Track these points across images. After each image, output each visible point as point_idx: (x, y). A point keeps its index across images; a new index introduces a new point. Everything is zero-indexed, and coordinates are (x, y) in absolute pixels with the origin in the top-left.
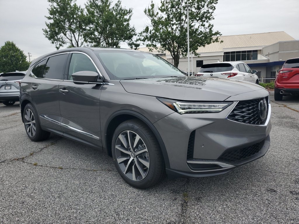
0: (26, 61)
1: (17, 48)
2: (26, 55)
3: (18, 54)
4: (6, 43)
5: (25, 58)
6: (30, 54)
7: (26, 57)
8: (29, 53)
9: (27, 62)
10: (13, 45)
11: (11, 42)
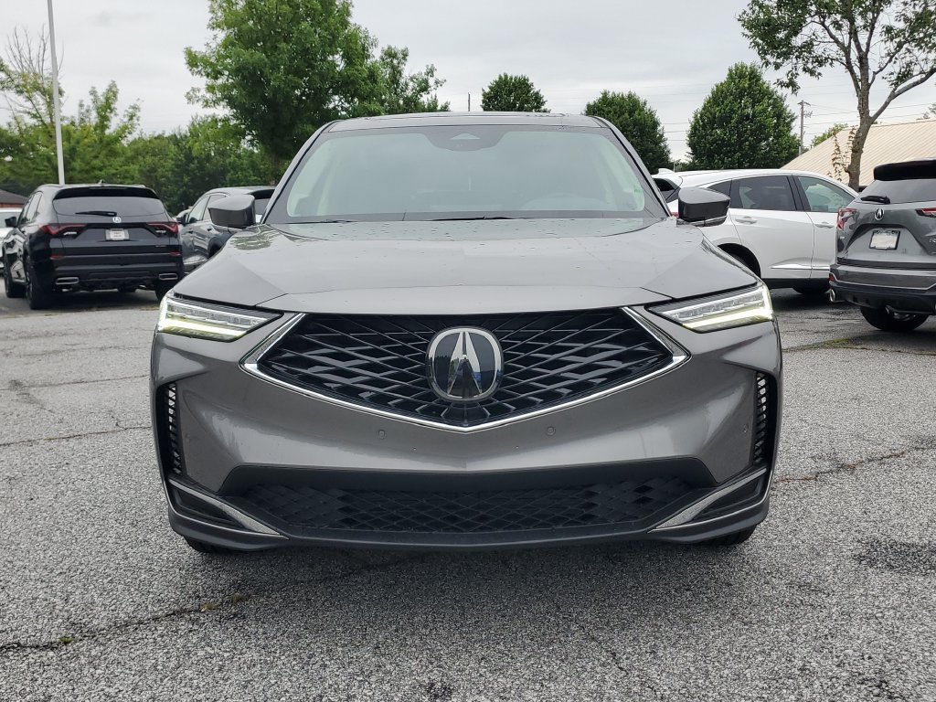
0: (792, 134)
1: (766, 85)
2: (793, 112)
3: (764, 111)
4: (731, 71)
5: (789, 123)
6: (806, 108)
7: (792, 120)
8: (801, 103)
9: (794, 138)
10: (755, 76)
11: (749, 65)
